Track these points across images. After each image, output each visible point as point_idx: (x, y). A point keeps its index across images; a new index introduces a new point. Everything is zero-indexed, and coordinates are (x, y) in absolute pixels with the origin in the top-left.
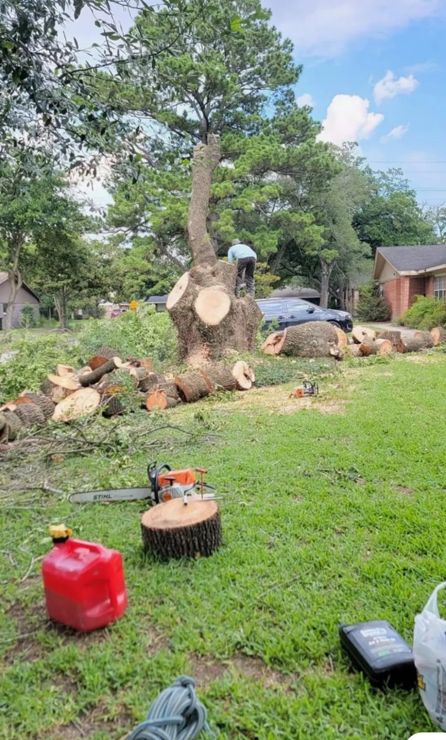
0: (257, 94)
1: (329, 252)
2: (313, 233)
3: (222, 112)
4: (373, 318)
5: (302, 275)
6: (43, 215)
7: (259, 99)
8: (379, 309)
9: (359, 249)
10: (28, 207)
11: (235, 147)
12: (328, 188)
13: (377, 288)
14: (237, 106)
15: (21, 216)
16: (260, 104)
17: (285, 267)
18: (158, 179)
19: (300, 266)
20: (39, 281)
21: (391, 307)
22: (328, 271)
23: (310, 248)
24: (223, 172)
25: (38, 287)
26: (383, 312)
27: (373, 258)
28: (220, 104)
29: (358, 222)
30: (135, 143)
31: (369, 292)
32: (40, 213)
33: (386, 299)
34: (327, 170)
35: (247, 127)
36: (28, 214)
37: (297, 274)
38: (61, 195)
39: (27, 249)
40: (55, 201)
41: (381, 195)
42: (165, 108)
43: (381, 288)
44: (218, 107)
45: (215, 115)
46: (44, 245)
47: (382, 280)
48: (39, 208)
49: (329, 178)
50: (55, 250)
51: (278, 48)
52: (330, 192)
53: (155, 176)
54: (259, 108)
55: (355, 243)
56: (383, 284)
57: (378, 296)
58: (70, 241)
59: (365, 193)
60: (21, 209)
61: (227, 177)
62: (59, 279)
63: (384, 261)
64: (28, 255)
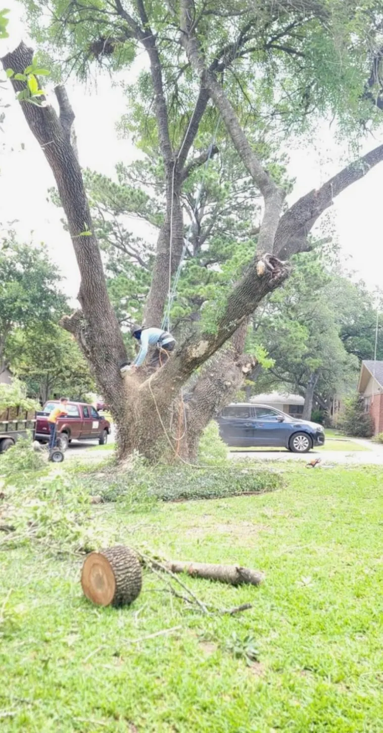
0: (252, 203)
1: (314, 360)
2: (296, 340)
3: (214, 218)
4: (355, 432)
5: (289, 381)
6: (32, 305)
7: (252, 207)
8: (361, 423)
9: (345, 360)
10: (17, 297)
11: (222, 252)
12: (317, 298)
13: (361, 401)
14: (230, 213)
15: (11, 306)
16: (253, 213)
17: (272, 372)
18: (144, 277)
19: (287, 373)
20: (26, 367)
21: (374, 424)
22: (314, 379)
23: (293, 355)
24: (208, 275)
25: (24, 373)
26: (365, 427)
27: (359, 370)
28: (214, 211)
29: (346, 334)
30: (127, 243)
31: (352, 405)
32: (29, 303)
33: (371, 414)
34: (315, 279)
35: (240, 234)
36: (17, 304)
37: (284, 380)
38: (51, 287)
39: (15, 336)
40: (45, 292)
41: (374, 307)
42: (160, 211)
43: (366, 402)
44: (211, 213)
45: (208, 221)
46: (31, 333)
47: (367, 393)
48: (29, 299)
49: (318, 287)
50: (42, 339)
51: (275, 160)
52: (318, 302)
53: (142, 274)
54: (253, 217)
55: (342, 354)
56: (368, 398)
57: (362, 410)
58: (55, 332)
59: (356, 305)
60: (11, 298)
61: (212, 279)
62: (45, 367)
63: (370, 376)
64: (16, 341)
